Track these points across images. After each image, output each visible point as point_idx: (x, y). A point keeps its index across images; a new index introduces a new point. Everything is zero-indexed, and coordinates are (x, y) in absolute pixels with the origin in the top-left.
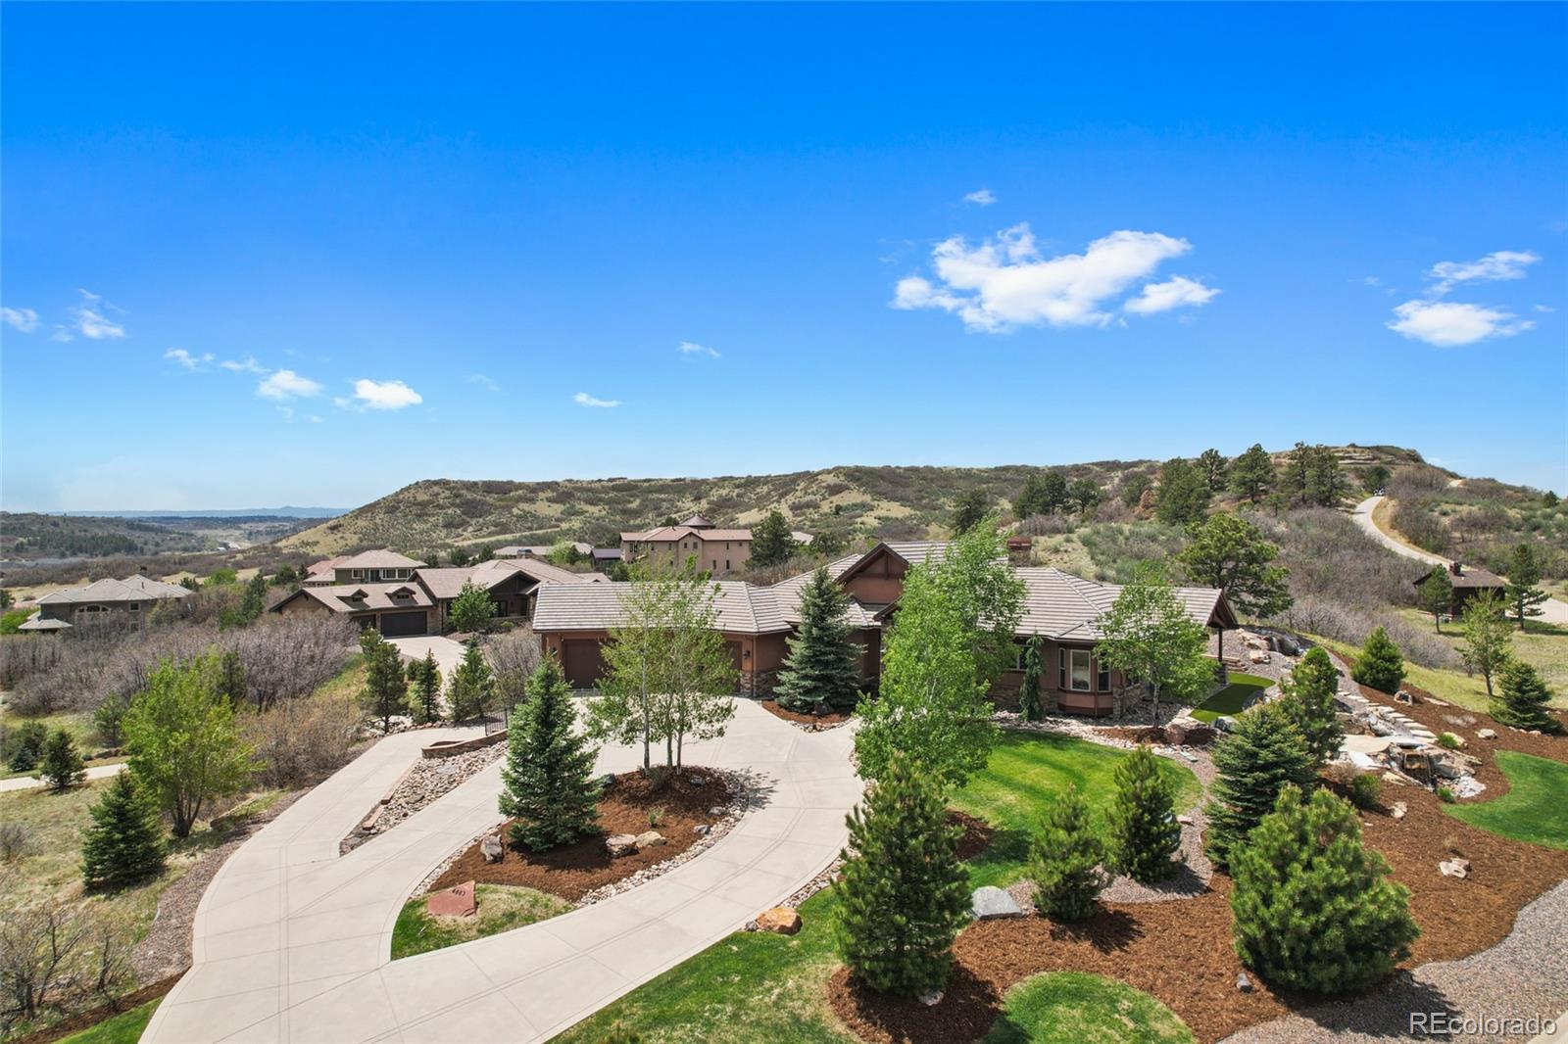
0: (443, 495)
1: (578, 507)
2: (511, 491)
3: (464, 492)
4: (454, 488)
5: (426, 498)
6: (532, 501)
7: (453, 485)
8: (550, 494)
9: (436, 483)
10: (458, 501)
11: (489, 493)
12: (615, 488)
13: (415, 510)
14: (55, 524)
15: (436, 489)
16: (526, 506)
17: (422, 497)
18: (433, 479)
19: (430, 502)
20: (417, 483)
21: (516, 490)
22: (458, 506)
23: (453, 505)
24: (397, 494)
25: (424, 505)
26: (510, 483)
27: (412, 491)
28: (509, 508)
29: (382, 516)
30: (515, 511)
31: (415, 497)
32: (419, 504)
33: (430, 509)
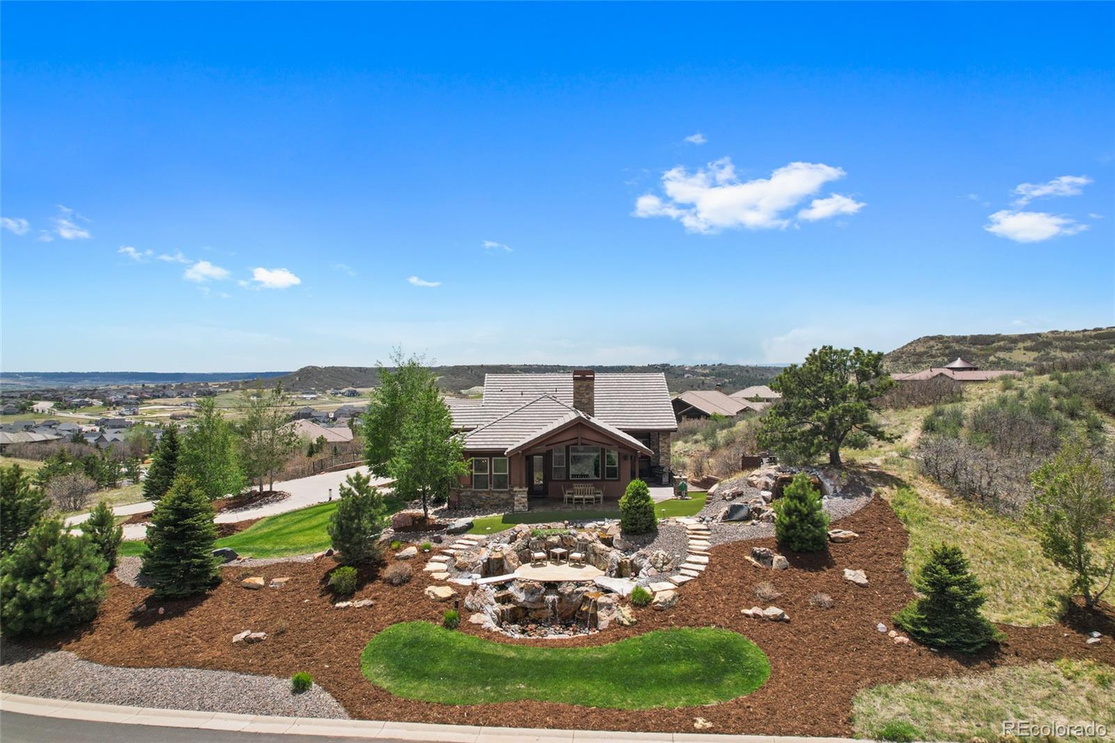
0: (936, 348)
1: (1052, 353)
2: (993, 342)
3: (954, 344)
4: (946, 341)
5: (923, 350)
6: (1010, 350)
7: (946, 339)
8: (1029, 344)
9: (933, 338)
10: (947, 351)
11: (974, 344)
12: (1096, 337)
13: (913, 359)
14: (747, 371)
15: (932, 343)
16: (1001, 355)
17: (920, 349)
18: (931, 335)
19: (925, 353)
20: (918, 340)
21: (999, 341)
22: (946, 355)
23: (943, 355)
24: (903, 348)
25: (921, 355)
26: (997, 336)
27: (914, 345)
28: (986, 356)
29: (888, 364)
30: (992, 358)
31: (915, 350)
32: (917, 354)
33: (925, 359)
